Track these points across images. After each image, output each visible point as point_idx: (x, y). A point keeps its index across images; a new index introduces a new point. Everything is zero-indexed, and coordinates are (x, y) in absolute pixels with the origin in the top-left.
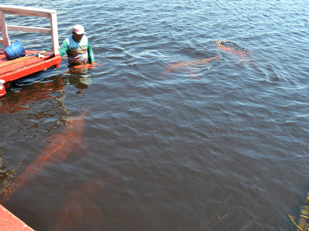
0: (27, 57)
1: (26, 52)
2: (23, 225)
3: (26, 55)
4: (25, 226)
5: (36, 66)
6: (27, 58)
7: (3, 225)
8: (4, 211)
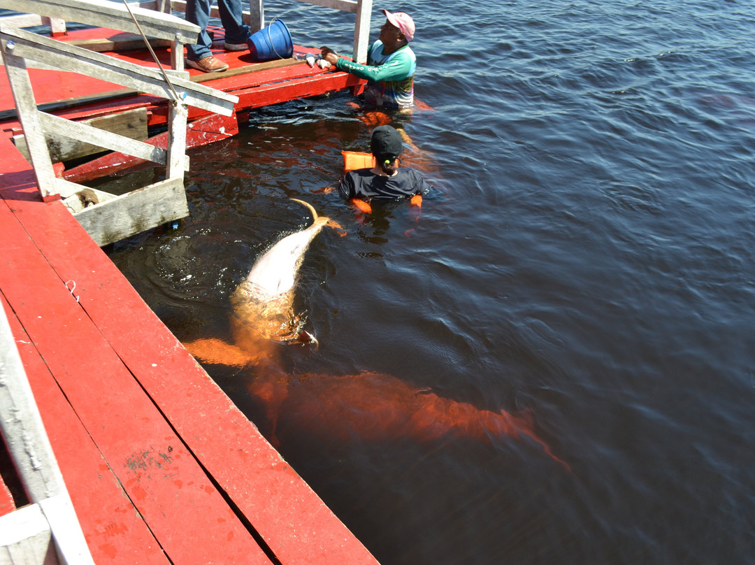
0: (295, 59)
1: (294, 49)
2: (228, 404)
3: (296, 55)
4: (233, 406)
5: (311, 83)
6: (294, 62)
7: (189, 395)
8: (197, 368)
